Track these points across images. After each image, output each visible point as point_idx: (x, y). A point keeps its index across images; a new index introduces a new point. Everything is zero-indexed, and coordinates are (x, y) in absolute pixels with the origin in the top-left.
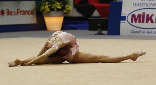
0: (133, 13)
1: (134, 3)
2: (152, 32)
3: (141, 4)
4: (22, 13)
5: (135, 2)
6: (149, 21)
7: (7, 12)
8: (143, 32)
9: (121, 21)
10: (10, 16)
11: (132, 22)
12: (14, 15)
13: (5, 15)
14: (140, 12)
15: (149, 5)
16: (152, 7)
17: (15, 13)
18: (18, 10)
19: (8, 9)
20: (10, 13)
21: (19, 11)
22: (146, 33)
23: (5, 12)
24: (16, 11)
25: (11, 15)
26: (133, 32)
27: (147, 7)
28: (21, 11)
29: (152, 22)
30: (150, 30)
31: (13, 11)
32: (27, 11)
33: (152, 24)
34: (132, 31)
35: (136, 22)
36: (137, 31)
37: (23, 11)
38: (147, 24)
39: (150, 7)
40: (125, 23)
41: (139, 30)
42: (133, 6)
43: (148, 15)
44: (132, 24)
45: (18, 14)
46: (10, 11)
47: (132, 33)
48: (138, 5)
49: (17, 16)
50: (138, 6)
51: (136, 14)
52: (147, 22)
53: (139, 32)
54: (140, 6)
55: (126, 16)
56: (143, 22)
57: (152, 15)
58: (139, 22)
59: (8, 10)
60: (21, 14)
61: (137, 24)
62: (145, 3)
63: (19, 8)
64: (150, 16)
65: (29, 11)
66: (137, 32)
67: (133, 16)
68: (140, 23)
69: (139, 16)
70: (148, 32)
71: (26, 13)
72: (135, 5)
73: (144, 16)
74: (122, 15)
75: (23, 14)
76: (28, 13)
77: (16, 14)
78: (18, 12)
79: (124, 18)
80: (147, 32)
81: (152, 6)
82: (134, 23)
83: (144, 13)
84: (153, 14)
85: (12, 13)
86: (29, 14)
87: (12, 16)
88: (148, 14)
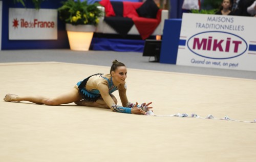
0: (196, 37)
1: (197, 24)
2: (220, 63)
3: (207, 26)
4: (40, 24)
5: (199, 23)
6: (218, 49)
7: (21, 22)
8: (208, 63)
9: (180, 46)
10: (24, 28)
11: (194, 48)
12: (30, 27)
13: (19, 26)
14: (206, 36)
15: (218, 27)
16: (222, 30)
17: (31, 25)
18: (35, 20)
19: (22, 18)
20: (24, 24)
21: (36, 22)
22: (211, 63)
23: (19, 23)
24: (33, 21)
25: (26, 27)
26: (195, 62)
27: (215, 30)
28: (39, 23)
29: (221, 49)
30: (217, 61)
31: (29, 22)
32: (46, 23)
33: (221, 52)
34: (193, 61)
35: (199, 48)
36: (200, 60)
37: (42, 22)
38: (214, 52)
39: (219, 30)
40: (184, 48)
41: (202, 59)
42: (197, 26)
43: (216, 41)
44: (194, 50)
45: (35, 26)
46: (25, 21)
47: (193, 62)
48: (203, 26)
49: (34, 28)
50: (203, 28)
51: (201, 37)
52: (214, 49)
53: (203, 62)
54: (206, 28)
55: (187, 39)
56: (209, 49)
57: (222, 41)
58: (204, 48)
59: (23, 20)
60: (38, 26)
61: (201, 51)
62: (212, 25)
63: (36, 18)
64: (218, 42)
65: (49, 22)
66: (199, 62)
67: (196, 40)
68: (204, 51)
69: (204, 40)
70: (215, 63)
71: (45, 25)
72: (199, 26)
73: (210, 41)
74: (181, 38)
75: (41, 27)
76: (47, 26)
77: (33, 26)
78: (35, 24)
79: (183, 43)
80: (213, 63)
81: (222, 28)
82: (196, 50)
83: (211, 37)
84: (222, 39)
85: (27, 24)
86: (49, 27)
87: (28, 28)
88: (216, 39)
